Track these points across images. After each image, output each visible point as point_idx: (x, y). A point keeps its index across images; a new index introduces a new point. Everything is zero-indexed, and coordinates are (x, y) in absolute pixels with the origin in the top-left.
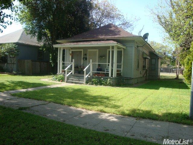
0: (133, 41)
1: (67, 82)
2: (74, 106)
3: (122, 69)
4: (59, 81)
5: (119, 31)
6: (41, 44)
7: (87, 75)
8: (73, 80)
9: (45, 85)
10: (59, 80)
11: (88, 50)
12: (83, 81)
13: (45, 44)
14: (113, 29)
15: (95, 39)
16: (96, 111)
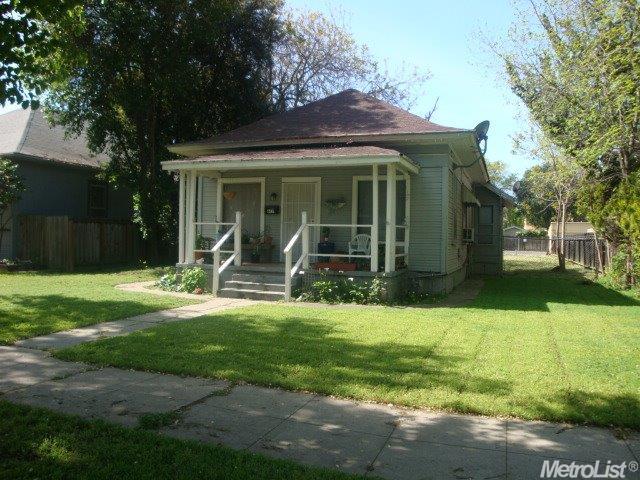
0: (442, 148)
1: (220, 294)
2: (343, 394)
3: (406, 244)
4: (190, 292)
5: (389, 115)
6: (103, 159)
7: (295, 269)
8: (240, 286)
9: (153, 310)
10: (190, 289)
11: (284, 180)
12: (283, 289)
13: (115, 161)
14: (363, 106)
15: (311, 141)
16: (436, 408)
